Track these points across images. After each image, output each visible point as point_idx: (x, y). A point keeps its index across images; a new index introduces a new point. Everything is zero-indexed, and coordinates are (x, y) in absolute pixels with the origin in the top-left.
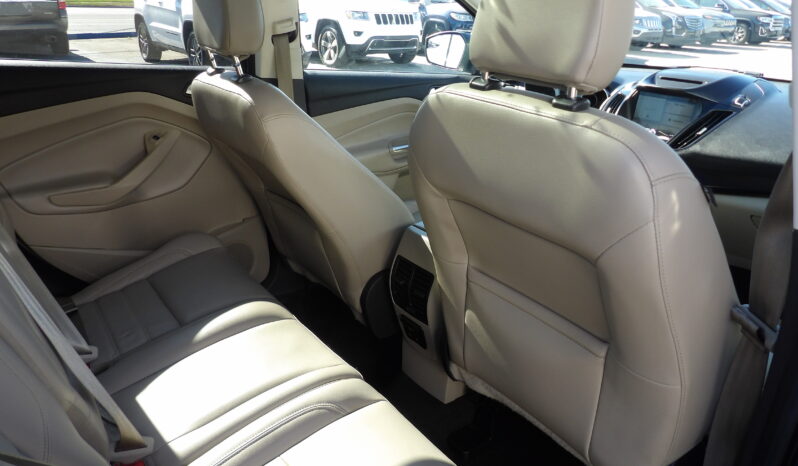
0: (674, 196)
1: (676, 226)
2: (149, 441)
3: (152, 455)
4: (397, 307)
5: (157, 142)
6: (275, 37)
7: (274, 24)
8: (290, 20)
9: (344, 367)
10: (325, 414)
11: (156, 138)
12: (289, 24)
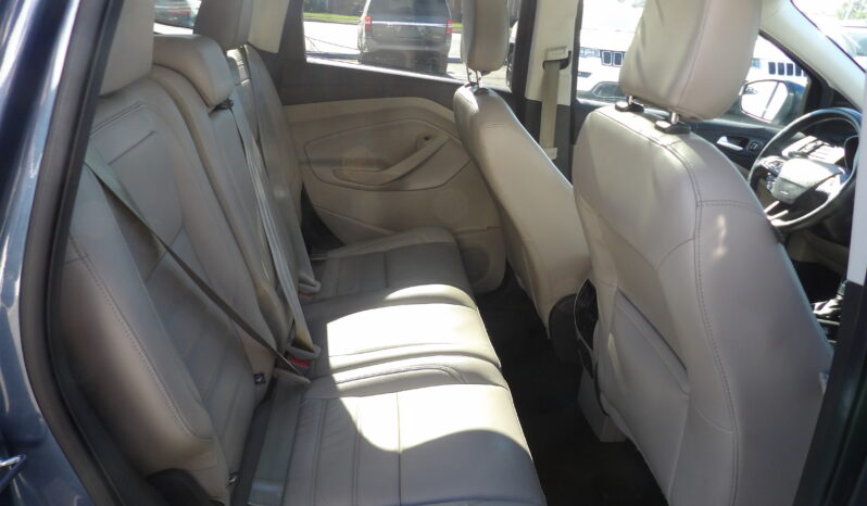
0: (721, 221)
1: (720, 251)
2: (317, 350)
3: (316, 360)
4: (578, 333)
5: (426, 142)
6: (546, 63)
7: (547, 50)
8: (564, 48)
9: (490, 352)
10: (446, 376)
11: (427, 139)
12: (562, 51)
